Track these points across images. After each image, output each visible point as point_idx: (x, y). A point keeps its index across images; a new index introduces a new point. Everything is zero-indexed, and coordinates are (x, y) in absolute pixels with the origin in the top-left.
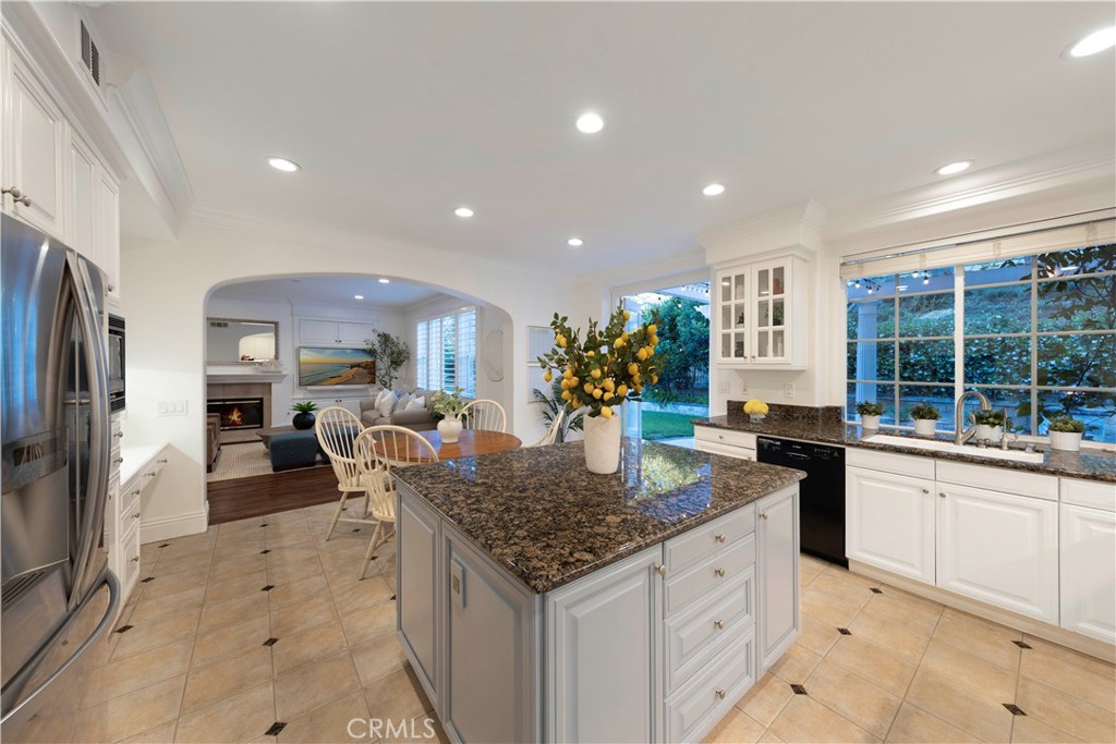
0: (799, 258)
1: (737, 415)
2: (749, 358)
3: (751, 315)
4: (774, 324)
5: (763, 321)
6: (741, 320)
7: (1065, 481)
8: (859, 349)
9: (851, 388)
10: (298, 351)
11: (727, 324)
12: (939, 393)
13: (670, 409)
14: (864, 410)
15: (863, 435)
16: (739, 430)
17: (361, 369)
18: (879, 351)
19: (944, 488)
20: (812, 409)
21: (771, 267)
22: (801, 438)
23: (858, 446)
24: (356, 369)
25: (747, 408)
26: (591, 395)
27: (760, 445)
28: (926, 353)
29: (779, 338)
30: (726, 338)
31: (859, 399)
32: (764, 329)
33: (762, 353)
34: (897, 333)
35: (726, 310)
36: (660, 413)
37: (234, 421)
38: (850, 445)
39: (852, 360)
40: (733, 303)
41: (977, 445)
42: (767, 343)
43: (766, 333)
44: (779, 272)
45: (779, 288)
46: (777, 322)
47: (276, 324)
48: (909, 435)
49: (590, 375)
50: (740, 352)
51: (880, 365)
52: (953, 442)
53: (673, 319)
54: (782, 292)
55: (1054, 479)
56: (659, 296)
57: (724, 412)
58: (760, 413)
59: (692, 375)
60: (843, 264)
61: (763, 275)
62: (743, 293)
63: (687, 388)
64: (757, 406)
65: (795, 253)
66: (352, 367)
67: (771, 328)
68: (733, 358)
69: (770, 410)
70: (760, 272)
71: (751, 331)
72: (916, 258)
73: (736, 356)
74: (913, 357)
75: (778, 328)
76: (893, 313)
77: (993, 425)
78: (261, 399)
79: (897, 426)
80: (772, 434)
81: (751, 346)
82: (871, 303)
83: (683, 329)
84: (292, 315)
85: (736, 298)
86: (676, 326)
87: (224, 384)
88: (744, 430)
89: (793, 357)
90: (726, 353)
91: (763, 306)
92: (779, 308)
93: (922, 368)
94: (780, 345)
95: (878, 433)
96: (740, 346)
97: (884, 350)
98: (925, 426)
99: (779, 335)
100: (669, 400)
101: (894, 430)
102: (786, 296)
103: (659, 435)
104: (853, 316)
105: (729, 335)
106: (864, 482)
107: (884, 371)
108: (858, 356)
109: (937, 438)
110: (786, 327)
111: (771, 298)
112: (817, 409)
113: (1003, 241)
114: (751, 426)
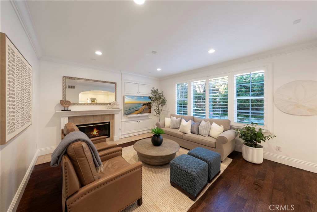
10: (124, 98)
17: (146, 106)
24: (145, 106)
37: (94, 134)
47: (115, 83)
66: (144, 105)
78: (109, 122)
84: (122, 79)
87: (93, 116)
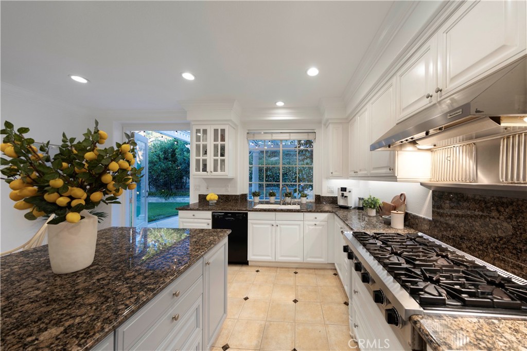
0: (232, 127)
1: (203, 202)
2: (209, 172)
3: (211, 150)
4: (221, 156)
5: (216, 155)
6: (205, 153)
7: (305, 214)
8: (253, 169)
9: (250, 185)
11: (198, 154)
12: (275, 186)
13: (171, 200)
14: (255, 194)
15: (254, 205)
16: (203, 210)
18: (259, 171)
19: (278, 222)
20: (236, 196)
21: (219, 128)
22: (231, 210)
23: (252, 211)
25: (208, 198)
26: (54, 204)
27: (213, 216)
28: (272, 172)
29: (223, 163)
30: (198, 161)
31: (253, 191)
32: (216, 158)
33: (215, 170)
34: (264, 164)
35: (198, 147)
36: (165, 203)
38: (250, 211)
39: (251, 174)
40: (201, 143)
41: (285, 204)
42: (218, 165)
43: (217, 160)
44: (223, 131)
45: (223, 139)
46: (222, 155)
48: (268, 203)
49: (49, 186)
50: (205, 169)
51: (260, 176)
52: (280, 204)
53: (174, 151)
54: (224, 141)
55: (302, 213)
56: (162, 135)
57: (197, 201)
58: (214, 200)
59: (184, 181)
60: (248, 133)
61: (216, 131)
62: (206, 139)
63: (182, 188)
64: (212, 197)
65: (230, 123)
67: (219, 158)
68: (201, 172)
69: (219, 198)
70: (214, 130)
71: (210, 158)
72: (270, 135)
73: (203, 171)
74: (269, 173)
75: (222, 158)
76: (263, 157)
77: (289, 197)
79: (264, 200)
80: (219, 210)
81: (210, 166)
82: (257, 152)
83: (179, 156)
85: (203, 141)
86: (175, 154)
88: (206, 210)
89: (229, 172)
90: (198, 169)
91: (216, 147)
92: (223, 148)
93: (271, 177)
94: (223, 166)
95: (259, 204)
96: (205, 166)
97: (261, 170)
98: (272, 199)
99: (223, 161)
100: (170, 195)
101: (263, 202)
102: (226, 143)
103: (162, 216)
104: (251, 158)
105: (199, 160)
106: (255, 226)
107: (261, 179)
108: (253, 172)
109: (276, 203)
110: (226, 158)
111: (219, 143)
112: (238, 196)
113: (292, 134)
114: (210, 207)
